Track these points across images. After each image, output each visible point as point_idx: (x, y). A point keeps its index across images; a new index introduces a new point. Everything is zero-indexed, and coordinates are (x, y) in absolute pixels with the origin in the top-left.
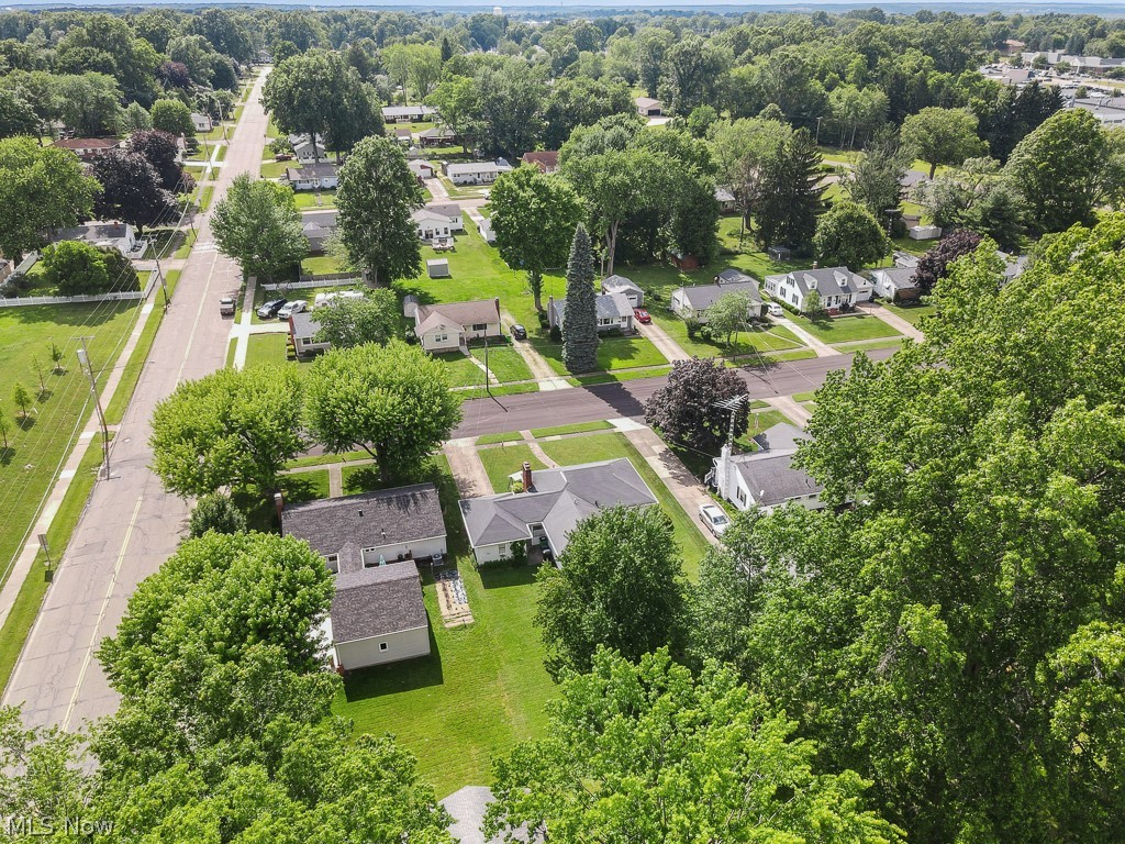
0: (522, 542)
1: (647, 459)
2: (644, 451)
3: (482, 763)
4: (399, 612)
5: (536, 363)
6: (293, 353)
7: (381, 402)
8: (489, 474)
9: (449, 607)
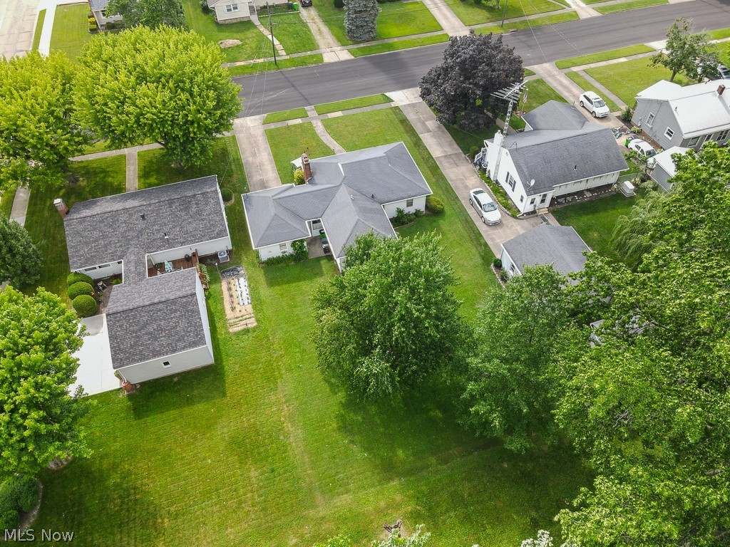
0: (302, 241)
1: (421, 136)
2: (418, 128)
3: (261, 487)
4: (177, 333)
5: (320, 32)
6: (95, 26)
7: (152, 98)
8: (274, 157)
9: (233, 309)
